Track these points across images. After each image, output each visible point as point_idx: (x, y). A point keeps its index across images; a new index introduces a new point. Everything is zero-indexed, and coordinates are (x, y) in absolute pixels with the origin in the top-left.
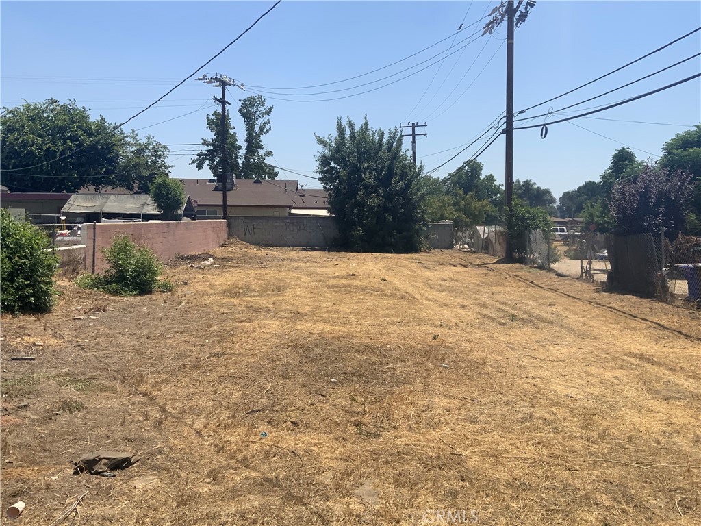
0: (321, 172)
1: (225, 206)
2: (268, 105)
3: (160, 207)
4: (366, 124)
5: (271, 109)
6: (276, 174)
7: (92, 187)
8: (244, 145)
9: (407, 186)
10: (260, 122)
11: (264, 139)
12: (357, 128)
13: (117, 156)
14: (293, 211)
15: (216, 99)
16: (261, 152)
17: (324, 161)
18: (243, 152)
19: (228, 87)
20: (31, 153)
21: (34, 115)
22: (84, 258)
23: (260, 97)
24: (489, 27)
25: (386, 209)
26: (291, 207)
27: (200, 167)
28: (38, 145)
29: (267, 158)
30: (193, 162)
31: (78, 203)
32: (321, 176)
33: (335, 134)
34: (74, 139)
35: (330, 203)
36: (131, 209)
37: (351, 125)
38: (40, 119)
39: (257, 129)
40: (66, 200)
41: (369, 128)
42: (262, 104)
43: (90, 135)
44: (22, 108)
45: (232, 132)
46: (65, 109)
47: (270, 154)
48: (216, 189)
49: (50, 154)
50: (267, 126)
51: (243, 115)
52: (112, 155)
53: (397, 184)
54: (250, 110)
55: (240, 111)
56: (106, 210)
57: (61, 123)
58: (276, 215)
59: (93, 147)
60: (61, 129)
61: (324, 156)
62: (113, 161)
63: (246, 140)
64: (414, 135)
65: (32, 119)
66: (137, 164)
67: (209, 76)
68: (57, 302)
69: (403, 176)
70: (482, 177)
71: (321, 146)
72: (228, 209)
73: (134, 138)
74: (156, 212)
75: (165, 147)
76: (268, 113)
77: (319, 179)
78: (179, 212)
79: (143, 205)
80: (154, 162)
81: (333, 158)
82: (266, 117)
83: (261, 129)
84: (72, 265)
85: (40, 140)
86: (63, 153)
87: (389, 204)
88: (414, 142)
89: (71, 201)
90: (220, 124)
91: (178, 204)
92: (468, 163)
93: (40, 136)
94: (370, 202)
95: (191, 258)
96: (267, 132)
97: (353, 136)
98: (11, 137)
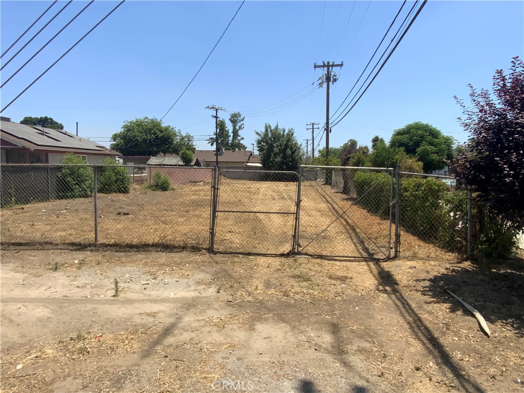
0: (258, 147)
1: (217, 162)
2: (242, 117)
3: (184, 162)
4: (277, 126)
5: (244, 118)
6: (246, 148)
7: (162, 154)
8: (232, 135)
9: (293, 153)
10: (239, 124)
11: (240, 132)
12: (273, 127)
13: (173, 140)
14: (248, 164)
15: (213, 116)
16: (239, 138)
17: (259, 142)
18: (231, 138)
19: (218, 111)
20: (137, 140)
21: (139, 124)
22: (146, 179)
23: (239, 113)
24: (321, 85)
25: (283, 163)
26: (248, 162)
27: (212, 145)
28: (140, 137)
29: (241, 141)
30: (209, 143)
31: (153, 160)
32: (258, 149)
33: (263, 130)
34: (155, 134)
35: (262, 160)
36: (174, 163)
37: (270, 126)
38: (142, 125)
39: (237, 128)
40: (149, 159)
41: (279, 127)
42: (240, 116)
43: (162, 132)
44: (135, 121)
45: (227, 129)
46: (152, 121)
47: (243, 139)
48: (215, 155)
49: (145, 140)
50: (242, 126)
51: (232, 121)
52: (170, 140)
53: (289, 152)
54: (235, 119)
55: (230, 119)
56: (164, 163)
57: (149, 127)
58: (240, 166)
59: (163, 137)
60: (150, 130)
61: (259, 140)
62: (171, 143)
63: (233, 132)
64: (313, 128)
65: (138, 125)
66: (181, 144)
67: (210, 107)
68: (131, 191)
69: (291, 149)
70: (358, 148)
71: (257, 135)
72: (219, 163)
73: (180, 134)
74: (182, 164)
75: (192, 137)
76: (242, 120)
77: (258, 150)
78: (192, 164)
79: (178, 161)
80: (188, 143)
81: (262, 141)
82: (242, 122)
83: (240, 127)
84: (140, 181)
85: (141, 135)
86: (150, 140)
87: (285, 161)
88: (313, 132)
89: (151, 160)
90: (221, 125)
91: (191, 161)
92: (350, 141)
93: (141, 133)
94: (276, 160)
95: (195, 182)
96: (242, 129)
97: (271, 131)
98: (129, 133)
